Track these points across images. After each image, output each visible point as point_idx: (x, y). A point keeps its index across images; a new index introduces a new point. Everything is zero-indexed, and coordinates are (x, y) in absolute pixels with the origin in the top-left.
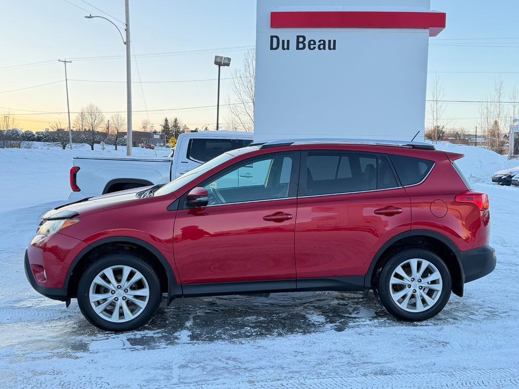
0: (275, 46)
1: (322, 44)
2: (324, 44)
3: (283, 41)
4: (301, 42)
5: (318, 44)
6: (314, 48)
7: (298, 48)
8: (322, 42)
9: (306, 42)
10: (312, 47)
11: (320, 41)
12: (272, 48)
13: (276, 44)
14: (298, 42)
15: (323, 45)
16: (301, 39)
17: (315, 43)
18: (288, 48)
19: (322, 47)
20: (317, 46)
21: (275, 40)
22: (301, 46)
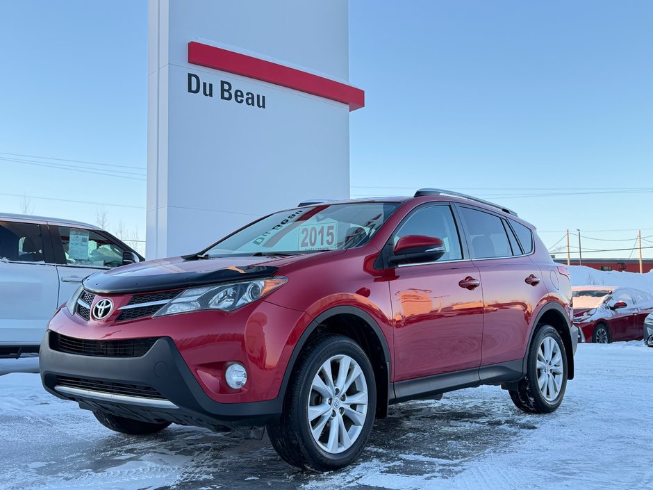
0: (194, 88)
1: (250, 98)
2: (253, 98)
3: (205, 84)
4: (226, 91)
5: (245, 97)
6: (242, 101)
7: (223, 97)
8: (250, 96)
9: (233, 92)
10: (239, 99)
11: (248, 94)
12: (190, 90)
13: (195, 86)
14: (223, 90)
15: (252, 100)
16: (226, 87)
17: (242, 96)
18: (211, 95)
19: (250, 101)
20: (244, 99)
21: (194, 80)
22: (226, 95)
